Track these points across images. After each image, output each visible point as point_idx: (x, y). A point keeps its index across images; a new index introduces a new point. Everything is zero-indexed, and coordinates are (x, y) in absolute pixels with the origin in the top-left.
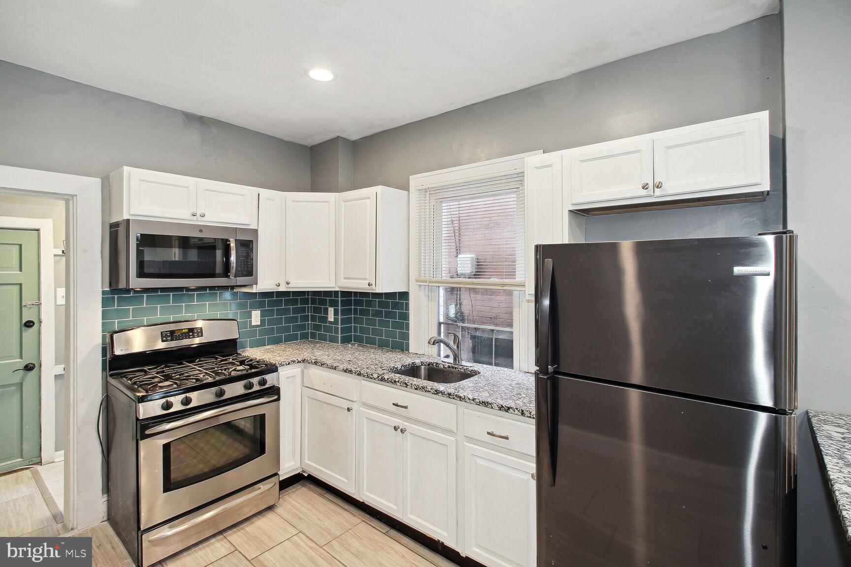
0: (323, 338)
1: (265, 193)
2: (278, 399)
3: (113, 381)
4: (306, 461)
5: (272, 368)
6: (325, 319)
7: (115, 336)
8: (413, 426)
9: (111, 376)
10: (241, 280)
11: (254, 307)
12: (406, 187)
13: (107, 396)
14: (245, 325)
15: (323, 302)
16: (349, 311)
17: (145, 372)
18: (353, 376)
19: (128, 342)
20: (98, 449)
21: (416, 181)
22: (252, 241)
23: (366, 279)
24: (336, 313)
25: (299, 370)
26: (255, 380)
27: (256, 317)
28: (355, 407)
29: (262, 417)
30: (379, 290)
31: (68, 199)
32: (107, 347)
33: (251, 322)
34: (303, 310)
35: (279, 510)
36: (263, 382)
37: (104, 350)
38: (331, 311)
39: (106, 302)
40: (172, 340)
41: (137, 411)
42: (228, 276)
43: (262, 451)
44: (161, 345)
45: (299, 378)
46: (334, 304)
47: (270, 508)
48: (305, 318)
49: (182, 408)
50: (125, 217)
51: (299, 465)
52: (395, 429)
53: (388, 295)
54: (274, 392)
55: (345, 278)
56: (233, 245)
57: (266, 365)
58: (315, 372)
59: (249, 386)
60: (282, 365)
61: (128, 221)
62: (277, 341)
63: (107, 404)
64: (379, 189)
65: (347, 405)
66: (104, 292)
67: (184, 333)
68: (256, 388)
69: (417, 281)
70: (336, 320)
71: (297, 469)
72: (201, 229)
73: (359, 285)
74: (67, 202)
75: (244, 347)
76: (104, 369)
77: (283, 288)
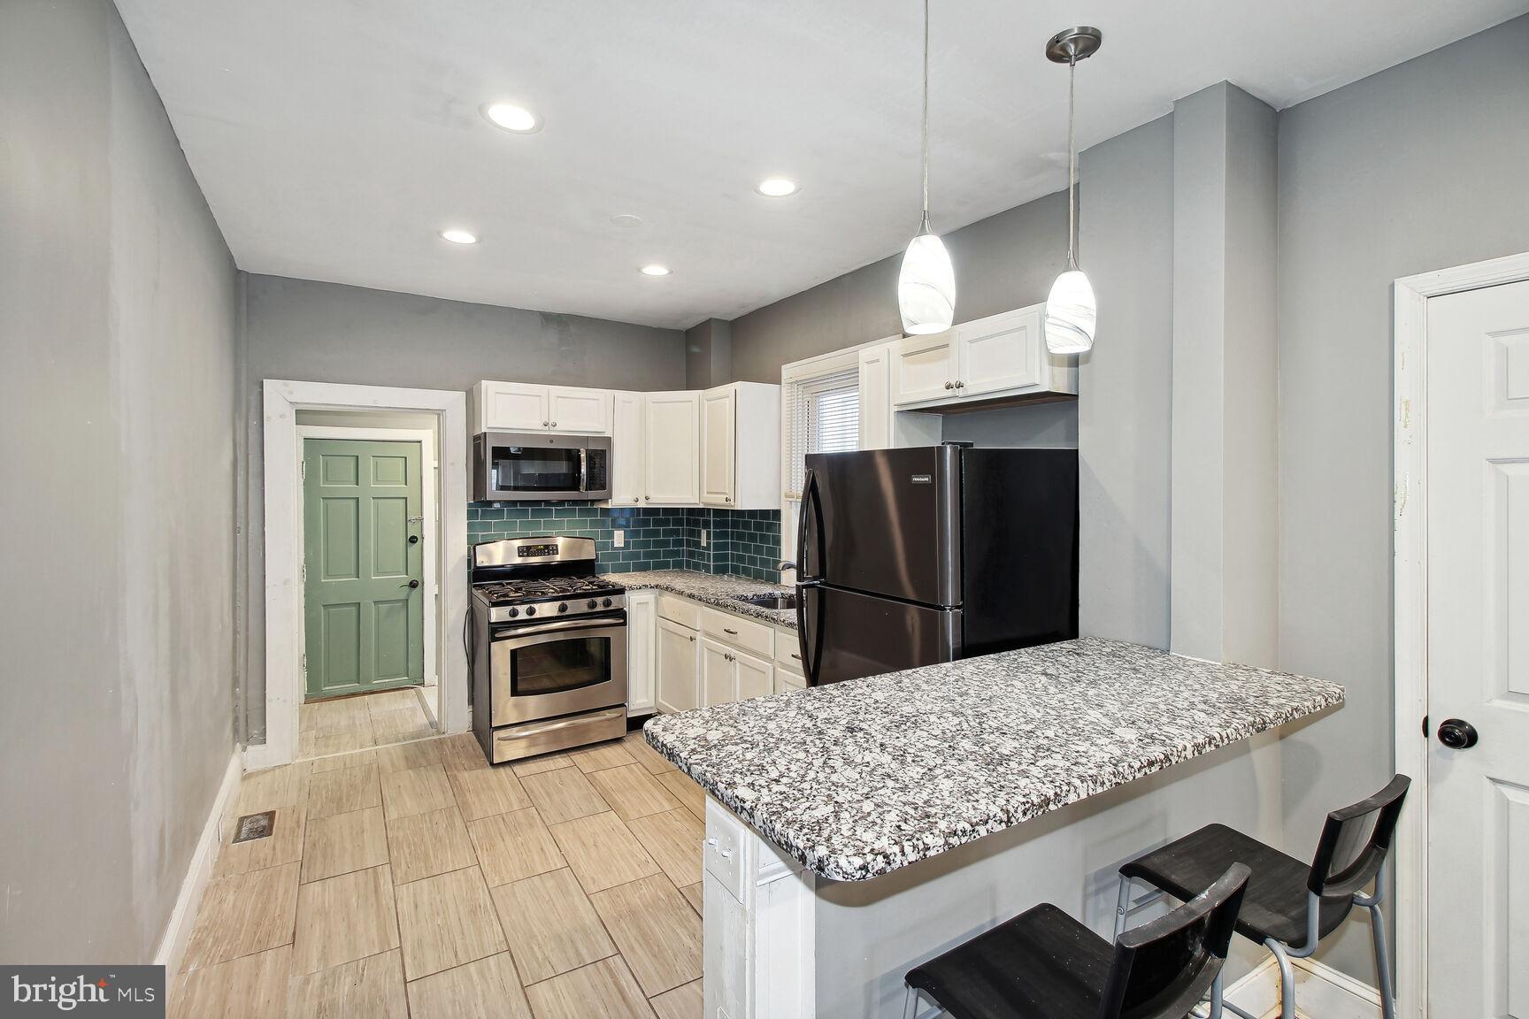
0: (697, 567)
1: (621, 395)
2: (624, 624)
3: (478, 593)
4: (660, 700)
5: (621, 591)
6: (698, 544)
7: (477, 547)
8: (741, 654)
9: (475, 586)
10: (592, 495)
11: (616, 526)
12: (777, 381)
13: (472, 608)
14: (604, 546)
15: (696, 523)
16: (725, 535)
17: (504, 586)
18: (696, 601)
19: (489, 555)
20: (465, 660)
21: (788, 371)
22: (604, 452)
23: (725, 493)
24: (708, 537)
25: (653, 596)
26: (600, 600)
27: (619, 538)
28: (699, 636)
29: (607, 640)
30: (738, 507)
31: (439, 413)
32: (472, 559)
33: (613, 542)
34: (676, 532)
35: (627, 745)
36: (608, 603)
37: (469, 561)
38: (704, 533)
39: (471, 514)
40: (528, 556)
41: (489, 615)
42: (578, 490)
43: (607, 677)
44: (518, 560)
45: (652, 607)
46: (706, 525)
47: (618, 740)
48: (679, 543)
49: (527, 617)
50: (483, 431)
51: (653, 704)
52: (726, 657)
53: (752, 513)
54: (621, 614)
55: (708, 493)
56: (583, 455)
57: (613, 586)
58: (668, 599)
59: (593, 605)
60: (631, 588)
61: (485, 433)
62: (643, 568)
63: (472, 615)
64: (738, 385)
65: (689, 633)
66: (469, 505)
67: (540, 549)
68: (600, 608)
69: (786, 496)
70: (708, 544)
71: (651, 708)
72: (552, 439)
73: (718, 501)
74: (439, 415)
75: (605, 571)
76: (469, 582)
77: (642, 504)
